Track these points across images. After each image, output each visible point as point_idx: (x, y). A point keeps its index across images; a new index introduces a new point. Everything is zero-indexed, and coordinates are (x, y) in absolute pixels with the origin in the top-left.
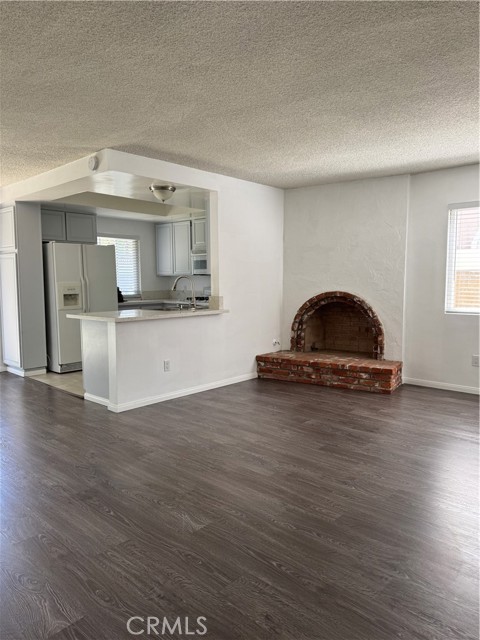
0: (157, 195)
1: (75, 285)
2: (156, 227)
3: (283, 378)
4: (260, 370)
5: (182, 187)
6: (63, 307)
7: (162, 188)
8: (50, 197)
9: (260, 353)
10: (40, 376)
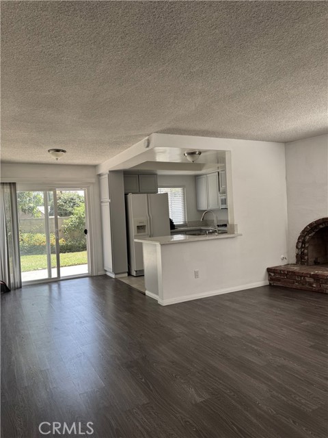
0: (189, 159)
1: (143, 220)
2: (196, 178)
3: (289, 286)
4: (271, 279)
5: (205, 151)
6: (136, 234)
7: (192, 154)
8: (128, 167)
9: (270, 266)
10: (124, 278)
